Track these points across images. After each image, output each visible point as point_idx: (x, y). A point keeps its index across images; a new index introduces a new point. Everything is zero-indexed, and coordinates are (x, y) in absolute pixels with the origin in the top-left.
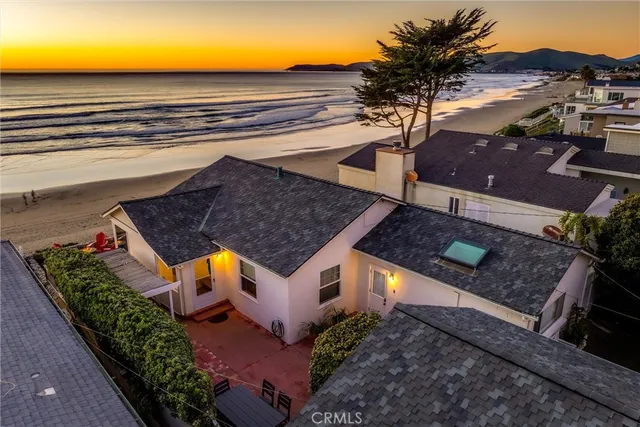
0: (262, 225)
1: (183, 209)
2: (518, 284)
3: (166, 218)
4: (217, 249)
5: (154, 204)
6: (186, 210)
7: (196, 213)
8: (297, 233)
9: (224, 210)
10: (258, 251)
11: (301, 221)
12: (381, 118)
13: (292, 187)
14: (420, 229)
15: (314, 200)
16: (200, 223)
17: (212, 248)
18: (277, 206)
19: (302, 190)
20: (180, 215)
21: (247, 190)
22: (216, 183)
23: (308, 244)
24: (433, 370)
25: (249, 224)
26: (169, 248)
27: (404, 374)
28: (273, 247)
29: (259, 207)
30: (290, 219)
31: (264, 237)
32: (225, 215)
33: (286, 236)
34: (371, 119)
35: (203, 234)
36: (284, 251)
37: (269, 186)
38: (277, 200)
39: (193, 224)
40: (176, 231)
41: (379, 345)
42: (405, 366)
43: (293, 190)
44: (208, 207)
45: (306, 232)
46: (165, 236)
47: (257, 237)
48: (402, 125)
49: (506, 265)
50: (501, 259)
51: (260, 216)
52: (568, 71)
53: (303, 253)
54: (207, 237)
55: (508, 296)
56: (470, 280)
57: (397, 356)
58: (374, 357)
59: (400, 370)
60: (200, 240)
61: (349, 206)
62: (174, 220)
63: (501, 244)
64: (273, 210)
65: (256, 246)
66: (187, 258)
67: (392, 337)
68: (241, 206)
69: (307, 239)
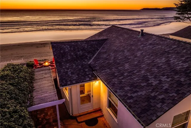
0: (127, 66)
1: (83, 49)
3: (72, 54)
4: (95, 78)
5: (69, 45)
6: (85, 50)
8: (155, 77)
9: (105, 52)
10: (122, 88)
11: (158, 67)
12: (186, 19)
13: (150, 42)
15: (168, 53)
16: (90, 58)
17: (92, 76)
18: (139, 54)
19: (157, 44)
20: (80, 53)
21: (121, 42)
22: (105, 38)
23: (166, 91)
25: (119, 64)
28: (134, 87)
29: (127, 53)
30: (148, 64)
31: (128, 76)
32: (105, 56)
33: (145, 79)
34: (181, 19)
35: (90, 66)
36: (143, 93)
37: (135, 41)
38: (139, 50)
39: (87, 59)
40: (76, 62)
43: (150, 44)
44: (98, 50)
45: (163, 78)
46: (68, 65)
47: (122, 74)
51: (127, 59)
53: (163, 101)
54: (92, 68)
60: (87, 70)
62: (76, 55)
64: (136, 56)
65: (121, 82)
66: (74, 82)
68: (115, 51)
69: (166, 86)
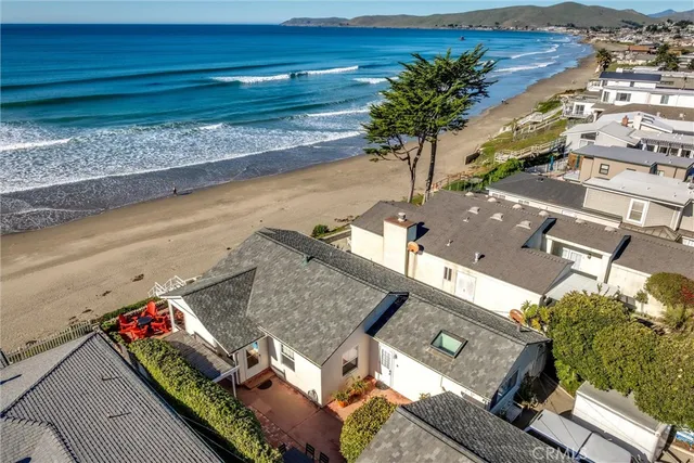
0: (296, 315)
1: (230, 296)
2: (482, 373)
3: (219, 306)
4: (263, 334)
6: (233, 296)
7: (240, 298)
8: (325, 325)
9: (263, 295)
10: (296, 340)
11: (328, 313)
13: (317, 276)
14: (417, 319)
15: (336, 293)
16: (245, 308)
17: (259, 334)
18: (306, 296)
19: (327, 280)
20: (228, 302)
21: (280, 275)
22: (252, 264)
23: (334, 337)
24: (417, 455)
25: (286, 312)
26: (226, 335)
27: (401, 456)
28: (307, 337)
29: (292, 295)
30: (318, 310)
31: (299, 327)
32: (264, 301)
33: (317, 328)
34: (379, 154)
35: (249, 320)
36: (316, 341)
37: (298, 273)
38: (306, 289)
39: (240, 309)
40: (228, 317)
41: (387, 436)
42: (401, 452)
43: (318, 279)
44: (250, 291)
45: (332, 325)
46: (221, 324)
47: (294, 326)
48: (408, 158)
49: (475, 356)
50: (472, 350)
51: (294, 305)
52: (594, 29)
53: (331, 345)
55: (474, 382)
56: (450, 368)
57: (397, 445)
58: (384, 445)
59: (398, 454)
60: (248, 326)
61: (364, 301)
62: (225, 307)
63: (474, 337)
64: (304, 299)
65: (294, 335)
66: (241, 345)
67: (394, 432)
68: (277, 292)
69: (333, 332)
